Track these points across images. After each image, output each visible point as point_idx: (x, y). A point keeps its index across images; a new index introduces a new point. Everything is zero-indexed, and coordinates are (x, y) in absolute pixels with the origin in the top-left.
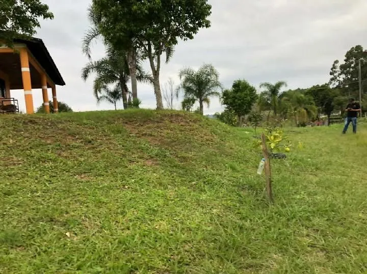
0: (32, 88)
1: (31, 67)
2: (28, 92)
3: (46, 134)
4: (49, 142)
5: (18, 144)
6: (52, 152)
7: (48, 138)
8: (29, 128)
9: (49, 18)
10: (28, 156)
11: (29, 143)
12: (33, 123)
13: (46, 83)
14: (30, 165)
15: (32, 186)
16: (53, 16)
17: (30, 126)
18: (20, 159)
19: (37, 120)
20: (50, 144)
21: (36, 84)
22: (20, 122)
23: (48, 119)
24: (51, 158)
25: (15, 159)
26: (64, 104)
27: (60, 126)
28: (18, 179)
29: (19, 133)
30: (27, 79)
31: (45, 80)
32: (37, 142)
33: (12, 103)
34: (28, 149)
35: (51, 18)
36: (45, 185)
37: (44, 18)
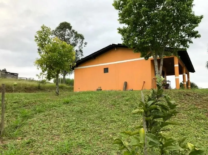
0: (179, 74)
1: (179, 64)
2: (177, 77)
3: (197, 102)
4: (199, 107)
5: (183, 107)
6: (202, 114)
7: (198, 105)
8: (187, 98)
9: (198, 38)
10: (189, 114)
11: (189, 107)
12: (188, 96)
13: (185, 72)
14: (191, 120)
15: (195, 133)
16: (200, 36)
17: (187, 97)
18: (185, 116)
19: (190, 94)
20: (200, 109)
21: (181, 72)
22: (182, 95)
23: (197, 94)
24: (202, 117)
25: (183, 115)
26: (192, 83)
27: (204, 98)
28: (187, 127)
29: (182, 101)
30: (177, 70)
31: (185, 70)
32: (192, 107)
33: (168, 83)
34: (188, 110)
35: (199, 37)
36: (202, 134)
37: (195, 38)
